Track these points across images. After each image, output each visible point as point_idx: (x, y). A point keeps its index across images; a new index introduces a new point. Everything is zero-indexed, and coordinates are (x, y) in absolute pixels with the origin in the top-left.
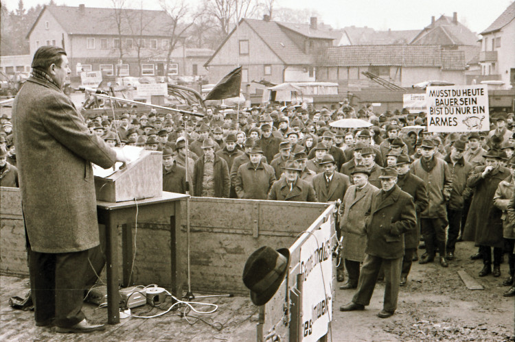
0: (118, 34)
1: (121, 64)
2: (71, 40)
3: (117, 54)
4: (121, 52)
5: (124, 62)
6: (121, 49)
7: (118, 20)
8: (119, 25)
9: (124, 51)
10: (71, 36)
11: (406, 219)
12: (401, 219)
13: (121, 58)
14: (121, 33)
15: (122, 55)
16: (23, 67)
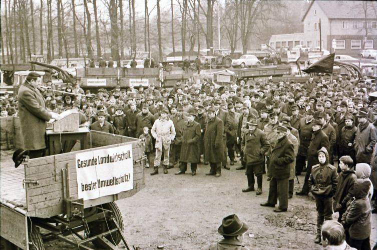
0: (365, 18)
1: (365, 40)
2: (331, 22)
3: (363, 33)
4: (367, 31)
5: (368, 39)
6: (366, 29)
7: (365, 7)
8: (366, 11)
9: (369, 30)
10: (331, 20)
11: (286, 157)
12: (284, 156)
13: (366, 36)
14: (367, 17)
15: (367, 34)
16: (299, 41)
